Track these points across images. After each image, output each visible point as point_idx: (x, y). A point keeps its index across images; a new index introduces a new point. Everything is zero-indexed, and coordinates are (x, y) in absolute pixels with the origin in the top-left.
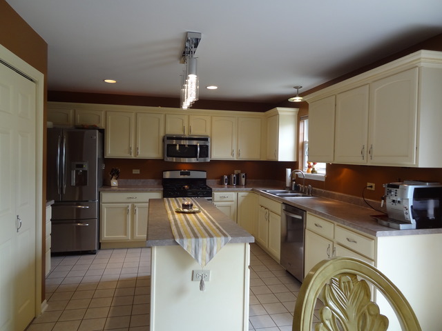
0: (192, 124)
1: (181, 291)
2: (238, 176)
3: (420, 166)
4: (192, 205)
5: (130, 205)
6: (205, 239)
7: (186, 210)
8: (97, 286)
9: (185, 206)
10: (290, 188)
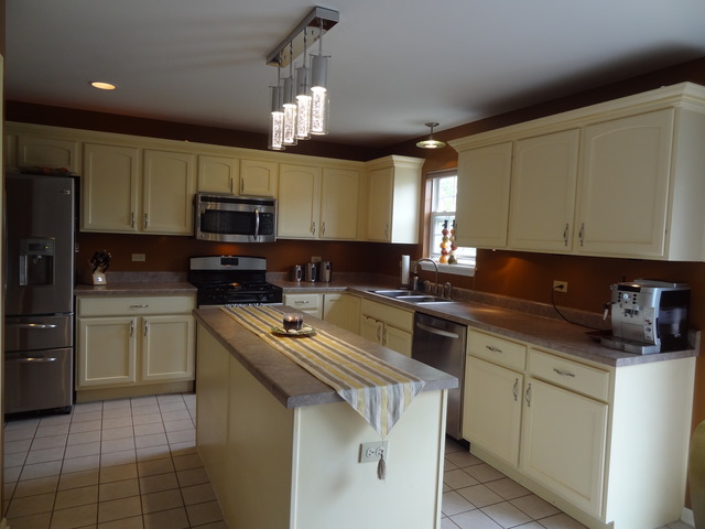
0: (245, 176)
1: (340, 484)
2: (318, 265)
3: (670, 259)
4: (301, 322)
5: (135, 320)
6: (385, 388)
7: (293, 331)
8: (99, 476)
9: (288, 324)
10: (409, 287)
